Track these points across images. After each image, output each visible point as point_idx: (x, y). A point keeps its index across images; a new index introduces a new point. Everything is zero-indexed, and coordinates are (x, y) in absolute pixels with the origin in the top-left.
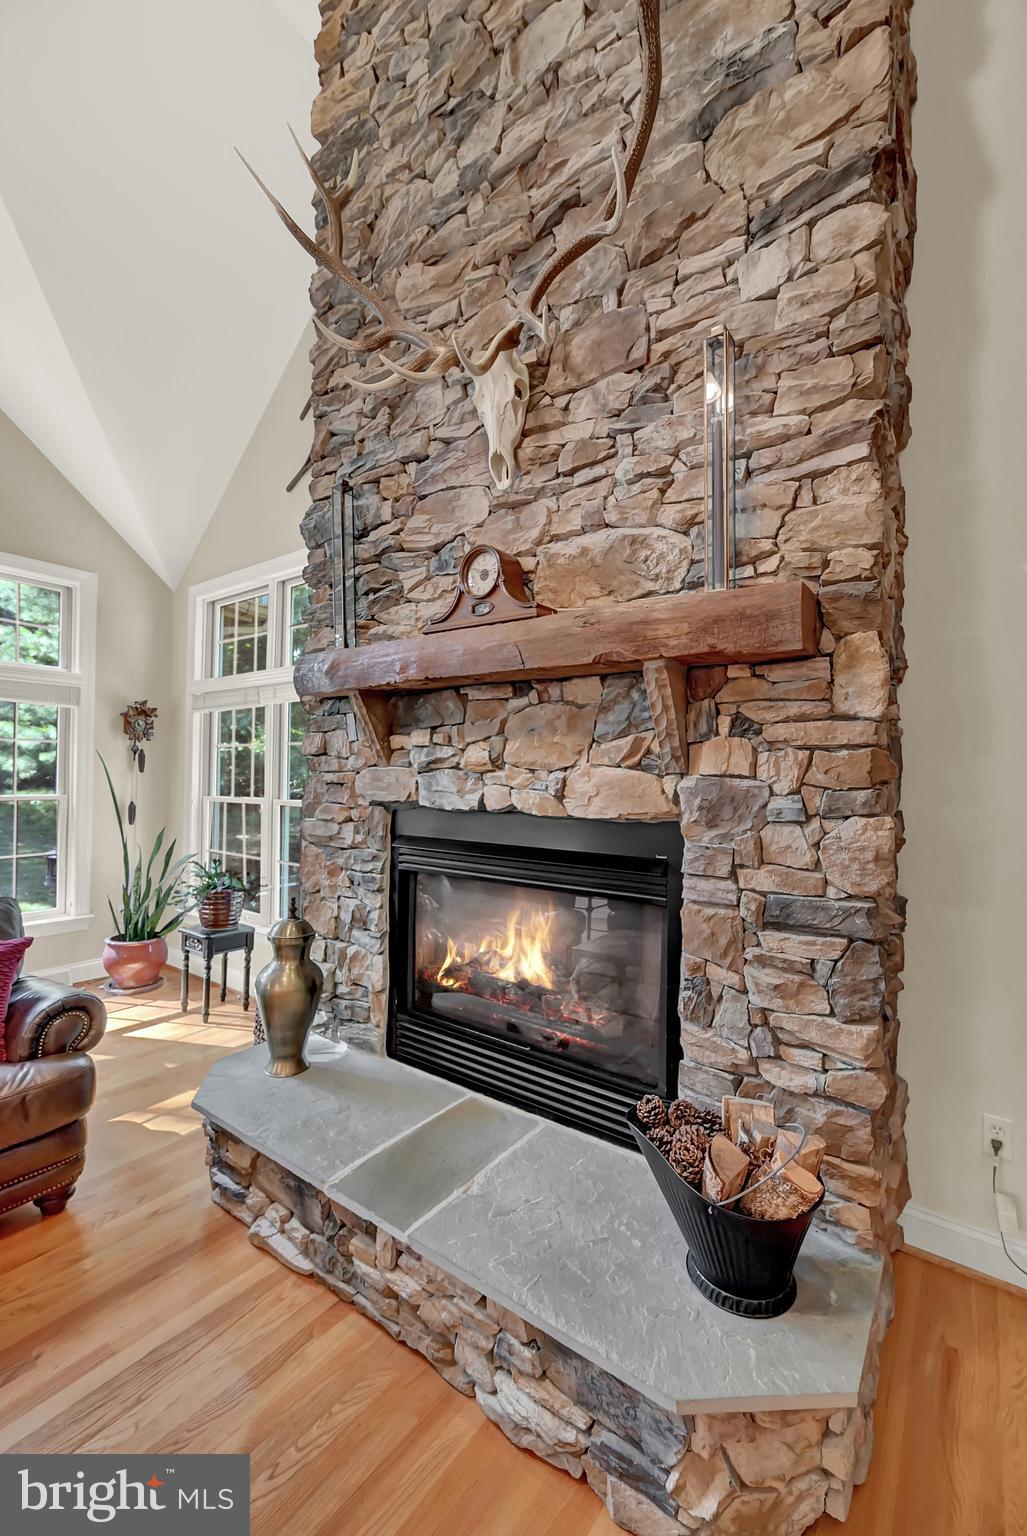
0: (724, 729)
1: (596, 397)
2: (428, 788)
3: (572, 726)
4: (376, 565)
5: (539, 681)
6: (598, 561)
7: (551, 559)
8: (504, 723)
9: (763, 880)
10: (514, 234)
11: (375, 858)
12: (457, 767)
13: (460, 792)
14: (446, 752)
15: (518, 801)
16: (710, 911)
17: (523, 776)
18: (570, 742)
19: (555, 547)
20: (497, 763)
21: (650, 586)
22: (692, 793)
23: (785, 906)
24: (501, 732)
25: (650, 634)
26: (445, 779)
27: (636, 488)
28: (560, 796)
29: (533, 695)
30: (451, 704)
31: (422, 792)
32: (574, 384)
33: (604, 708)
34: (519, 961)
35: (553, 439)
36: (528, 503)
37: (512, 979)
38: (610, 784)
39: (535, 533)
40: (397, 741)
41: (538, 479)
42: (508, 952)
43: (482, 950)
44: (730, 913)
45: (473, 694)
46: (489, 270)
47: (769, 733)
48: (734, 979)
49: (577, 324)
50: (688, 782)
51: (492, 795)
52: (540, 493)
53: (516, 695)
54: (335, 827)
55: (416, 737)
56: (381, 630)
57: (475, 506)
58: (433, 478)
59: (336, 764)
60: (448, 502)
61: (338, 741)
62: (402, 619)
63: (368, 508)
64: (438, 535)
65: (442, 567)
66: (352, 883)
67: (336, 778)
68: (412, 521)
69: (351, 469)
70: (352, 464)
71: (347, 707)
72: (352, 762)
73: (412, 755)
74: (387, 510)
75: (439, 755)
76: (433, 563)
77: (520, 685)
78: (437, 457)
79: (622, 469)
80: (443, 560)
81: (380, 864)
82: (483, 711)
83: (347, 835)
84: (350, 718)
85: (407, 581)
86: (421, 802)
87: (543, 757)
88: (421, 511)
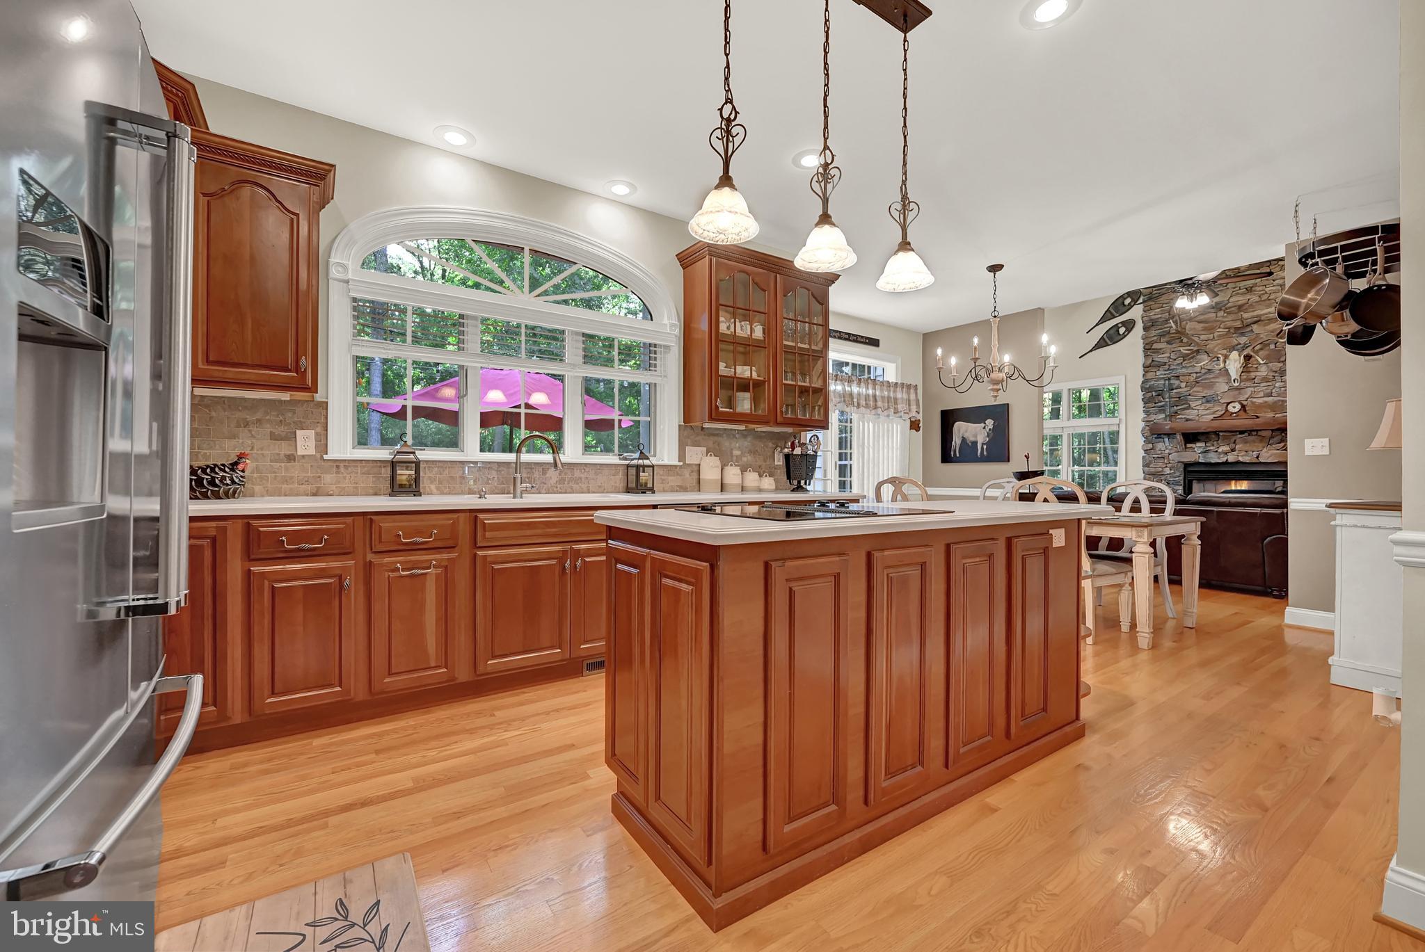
1: (1268, 367)
2: (1204, 457)
3: (1261, 441)
4: (1177, 399)
5: (1247, 432)
6: (1270, 405)
7: (1253, 403)
8: (1235, 440)
10: (1238, 324)
12: (1217, 451)
13: (1219, 458)
14: (1212, 448)
15: (1241, 459)
17: (1243, 453)
18: (1261, 445)
19: (1254, 400)
20: (1233, 450)
24: (1234, 443)
26: (1213, 455)
28: (1257, 457)
29: (1246, 434)
30: (1212, 436)
31: (1201, 458)
33: (1272, 437)
35: (1253, 375)
36: (1244, 388)
38: (1275, 454)
39: (1247, 396)
40: (1189, 445)
41: (1248, 384)
45: (1221, 434)
46: (1227, 330)
49: (1261, 349)
51: (1231, 458)
52: (1247, 387)
53: (1240, 434)
54: (1161, 469)
55: (1199, 444)
56: (1183, 417)
57: (1222, 387)
58: (1205, 379)
59: (1159, 452)
60: (1211, 385)
61: (1160, 446)
62: (1192, 414)
63: (1174, 384)
64: (1206, 393)
65: (1208, 402)
66: (1168, 483)
67: (1160, 456)
68: (1195, 389)
69: (1166, 372)
70: (1166, 371)
71: (1165, 436)
72: (1167, 451)
73: (1196, 449)
74: (1183, 385)
75: (1208, 449)
76: (1204, 400)
77: (1242, 432)
78: (1206, 373)
79: (1277, 385)
80: (1207, 400)
81: (1182, 478)
82: (1225, 438)
83: (1167, 471)
84: (1166, 439)
85: (1193, 404)
86: (1200, 461)
87: (1250, 448)
88: (1199, 386)
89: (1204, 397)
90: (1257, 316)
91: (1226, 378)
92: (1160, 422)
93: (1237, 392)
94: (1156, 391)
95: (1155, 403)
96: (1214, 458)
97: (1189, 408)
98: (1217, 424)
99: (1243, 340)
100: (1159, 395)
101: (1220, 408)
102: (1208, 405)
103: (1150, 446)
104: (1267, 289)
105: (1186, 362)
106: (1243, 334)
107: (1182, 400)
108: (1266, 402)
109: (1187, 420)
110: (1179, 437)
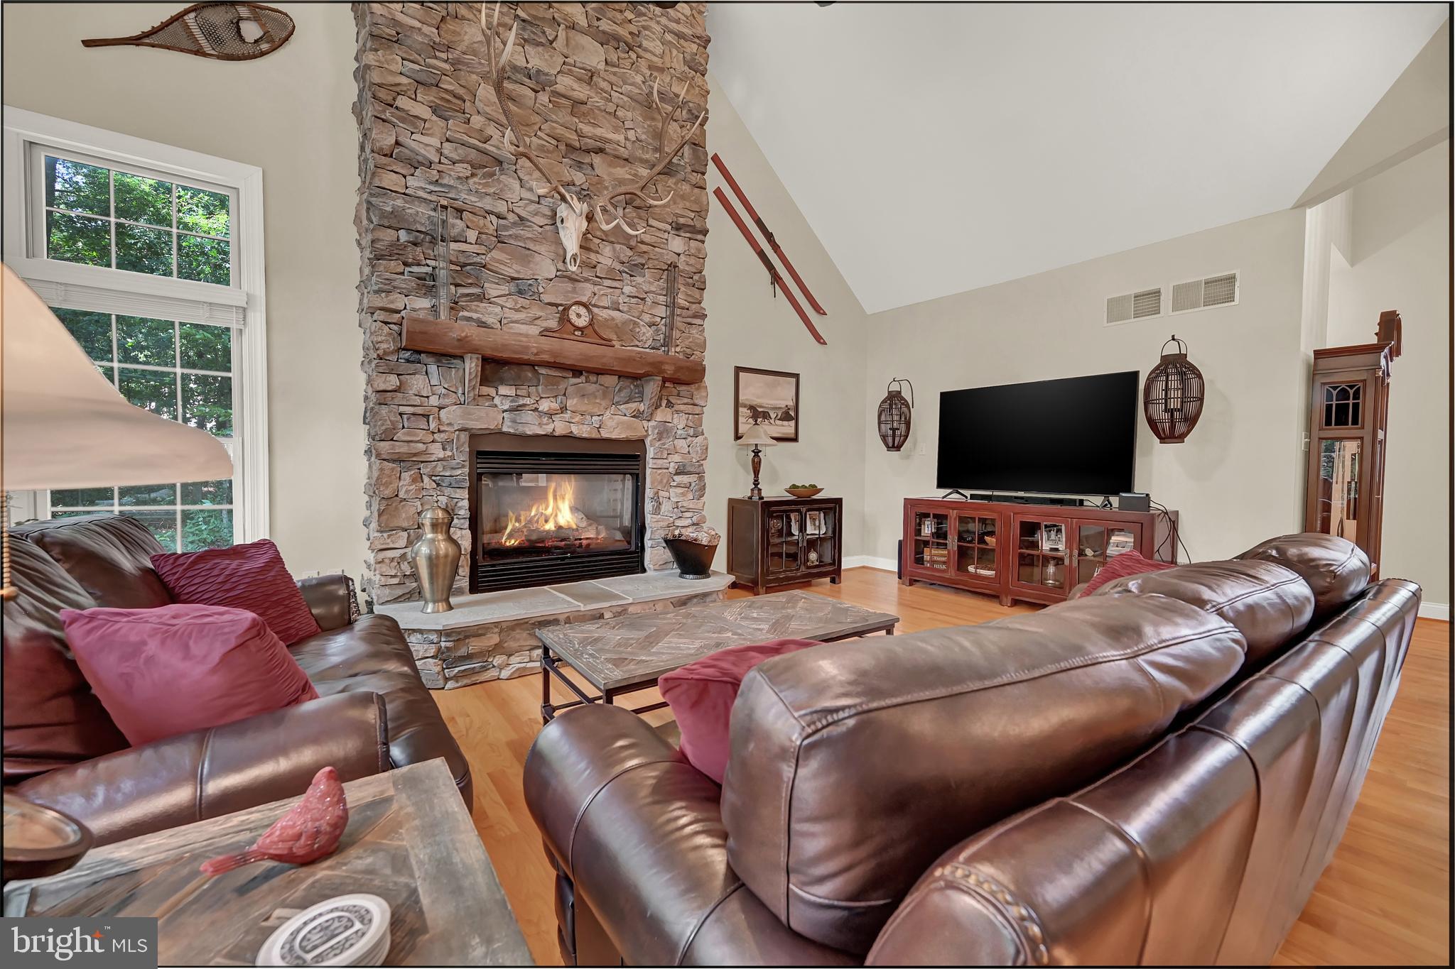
0: (664, 405)
1: (614, 250)
2: (514, 421)
3: (604, 396)
4: (459, 268)
5: (587, 372)
6: (620, 325)
8: (567, 389)
9: (677, 458)
11: (463, 466)
12: (536, 410)
13: (540, 424)
14: (527, 401)
15: (576, 430)
16: (660, 471)
17: (578, 418)
18: (604, 403)
20: (563, 409)
21: (637, 343)
22: (654, 428)
23: (684, 466)
24: (565, 395)
25: (663, 367)
26: (528, 417)
27: (634, 300)
28: (598, 428)
29: (583, 379)
30: (530, 375)
31: (507, 423)
32: (604, 238)
33: (618, 389)
34: (556, 515)
36: (579, 281)
37: (553, 528)
38: (622, 423)
40: (486, 390)
41: (587, 273)
42: (549, 511)
43: (533, 514)
44: (667, 471)
45: (543, 371)
47: (676, 407)
48: (666, 494)
50: (652, 423)
51: (559, 427)
52: (587, 280)
53: (574, 376)
54: (421, 447)
55: (504, 390)
56: (475, 316)
57: (545, 268)
58: (516, 237)
59: (417, 401)
60: (525, 255)
61: (417, 383)
62: (490, 314)
63: (453, 226)
64: (518, 272)
65: (520, 292)
66: (438, 485)
67: (419, 410)
68: (495, 254)
69: (432, 188)
70: (431, 183)
71: (430, 360)
72: (434, 401)
73: (497, 401)
74: (472, 235)
75: (521, 402)
76: (512, 287)
77: (577, 372)
78: (514, 224)
79: (627, 290)
80: (522, 288)
81: (467, 470)
82: (552, 381)
83: (437, 451)
84: (433, 368)
85: (493, 290)
86: (505, 429)
87: (590, 408)
88: (502, 250)
89: (513, 279)
90: (602, 140)
91: (553, 248)
92: (422, 315)
93: (569, 286)
94: (409, 230)
95: (406, 264)
96: (532, 426)
97: (482, 298)
98: (548, 344)
99: (579, 178)
100: (415, 244)
101: (541, 314)
102: (521, 302)
103: (393, 381)
104: (613, 93)
105: (476, 179)
106: (579, 165)
107: (467, 272)
108: (613, 319)
109: (482, 324)
110: (471, 365)
